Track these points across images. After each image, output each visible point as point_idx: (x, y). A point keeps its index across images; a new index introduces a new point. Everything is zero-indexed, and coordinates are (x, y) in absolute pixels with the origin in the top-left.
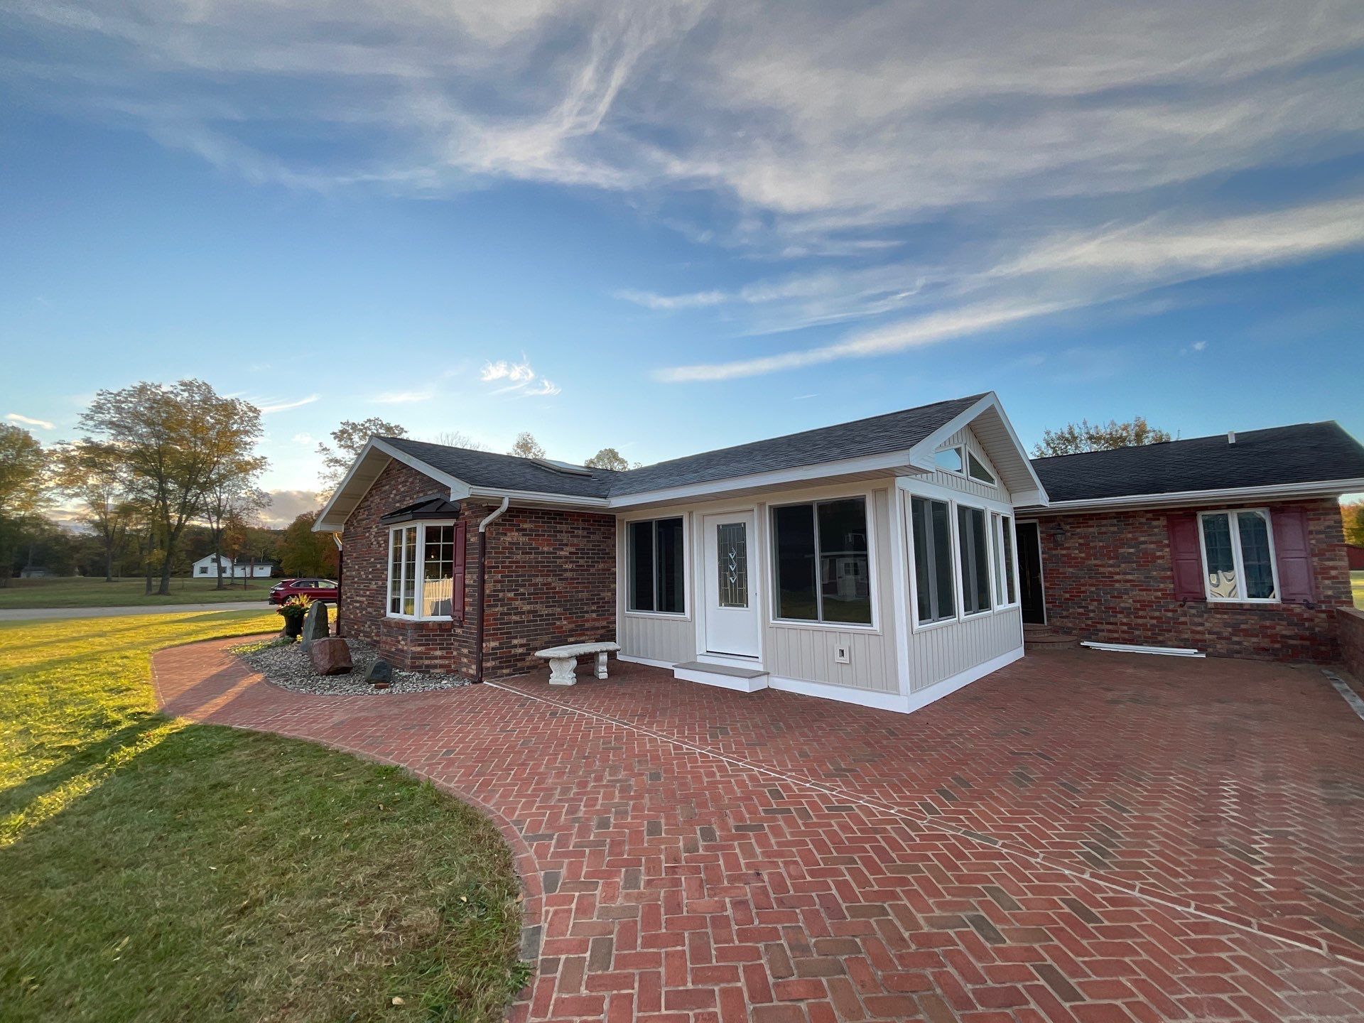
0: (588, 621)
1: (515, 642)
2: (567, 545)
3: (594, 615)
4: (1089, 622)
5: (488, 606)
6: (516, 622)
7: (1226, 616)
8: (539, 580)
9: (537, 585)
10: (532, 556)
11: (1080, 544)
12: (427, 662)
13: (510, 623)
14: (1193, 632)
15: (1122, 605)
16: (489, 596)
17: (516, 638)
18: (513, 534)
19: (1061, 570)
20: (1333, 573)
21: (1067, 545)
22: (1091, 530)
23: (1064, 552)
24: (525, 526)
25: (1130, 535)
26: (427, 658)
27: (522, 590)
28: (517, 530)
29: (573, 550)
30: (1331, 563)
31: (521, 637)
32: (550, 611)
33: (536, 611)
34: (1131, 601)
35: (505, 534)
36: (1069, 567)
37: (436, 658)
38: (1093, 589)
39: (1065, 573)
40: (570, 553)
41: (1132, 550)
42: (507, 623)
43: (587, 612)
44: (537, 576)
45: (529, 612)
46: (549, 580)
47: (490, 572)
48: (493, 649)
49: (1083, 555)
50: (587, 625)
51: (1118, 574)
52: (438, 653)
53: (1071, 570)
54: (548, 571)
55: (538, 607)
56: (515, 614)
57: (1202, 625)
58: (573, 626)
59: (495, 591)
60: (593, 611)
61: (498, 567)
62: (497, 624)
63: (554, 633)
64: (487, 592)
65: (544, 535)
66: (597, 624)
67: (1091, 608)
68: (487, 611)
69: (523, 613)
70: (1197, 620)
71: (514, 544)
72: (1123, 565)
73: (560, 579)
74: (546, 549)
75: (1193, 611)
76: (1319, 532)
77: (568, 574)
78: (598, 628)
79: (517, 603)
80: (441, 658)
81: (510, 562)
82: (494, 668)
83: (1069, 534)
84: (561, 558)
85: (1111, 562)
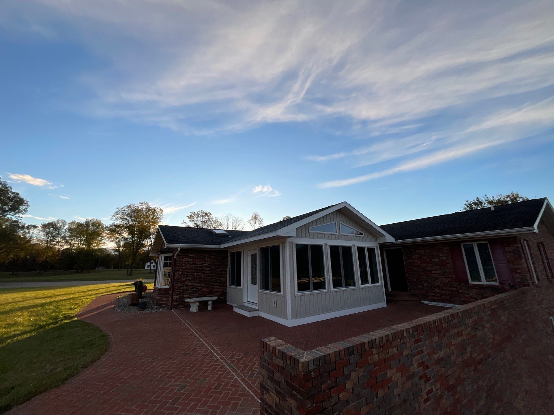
0: (215, 289)
1: (185, 296)
2: (207, 262)
3: (218, 287)
4: (425, 292)
5: (175, 283)
6: (185, 289)
7: (477, 290)
8: (196, 274)
9: (194, 276)
10: (193, 266)
11: (418, 257)
12: (161, 302)
13: (183, 289)
14: (465, 297)
15: (437, 284)
16: (176, 280)
17: (185, 294)
18: (186, 258)
19: (412, 269)
20: (519, 271)
21: (413, 258)
22: (421, 251)
23: (412, 261)
24: (191, 255)
25: (436, 254)
26: (161, 301)
27: (188, 278)
28: (188, 257)
29: (210, 263)
30: (517, 266)
31: (187, 294)
32: (199, 285)
33: (194, 285)
34: (439, 282)
35: (183, 259)
37: (164, 301)
38: (424, 277)
40: (209, 264)
41: (437, 260)
42: (182, 289)
43: (215, 286)
44: (195, 273)
45: (191, 285)
46: (200, 274)
47: (177, 272)
48: (177, 298)
49: (419, 262)
50: (214, 290)
51: (433, 270)
52: (164, 299)
53: (415, 268)
54: (199, 271)
55: (195, 284)
56: (186, 286)
57: (468, 294)
58: (207, 291)
59: (178, 278)
60: (217, 285)
61: (180, 270)
62: (178, 290)
63: (200, 293)
64: (175, 278)
65: (198, 259)
66: (219, 290)
67: (424, 285)
68: (175, 285)
69: (189, 286)
70: (466, 292)
71: (186, 262)
72: (435, 266)
73: (204, 274)
74: (198, 263)
75: (464, 288)
76: (510, 252)
77: (207, 272)
78: (219, 292)
79: (186, 282)
80: (165, 301)
81: (184, 268)
82: (176, 305)
83: (413, 253)
84: (205, 266)
85: (430, 265)
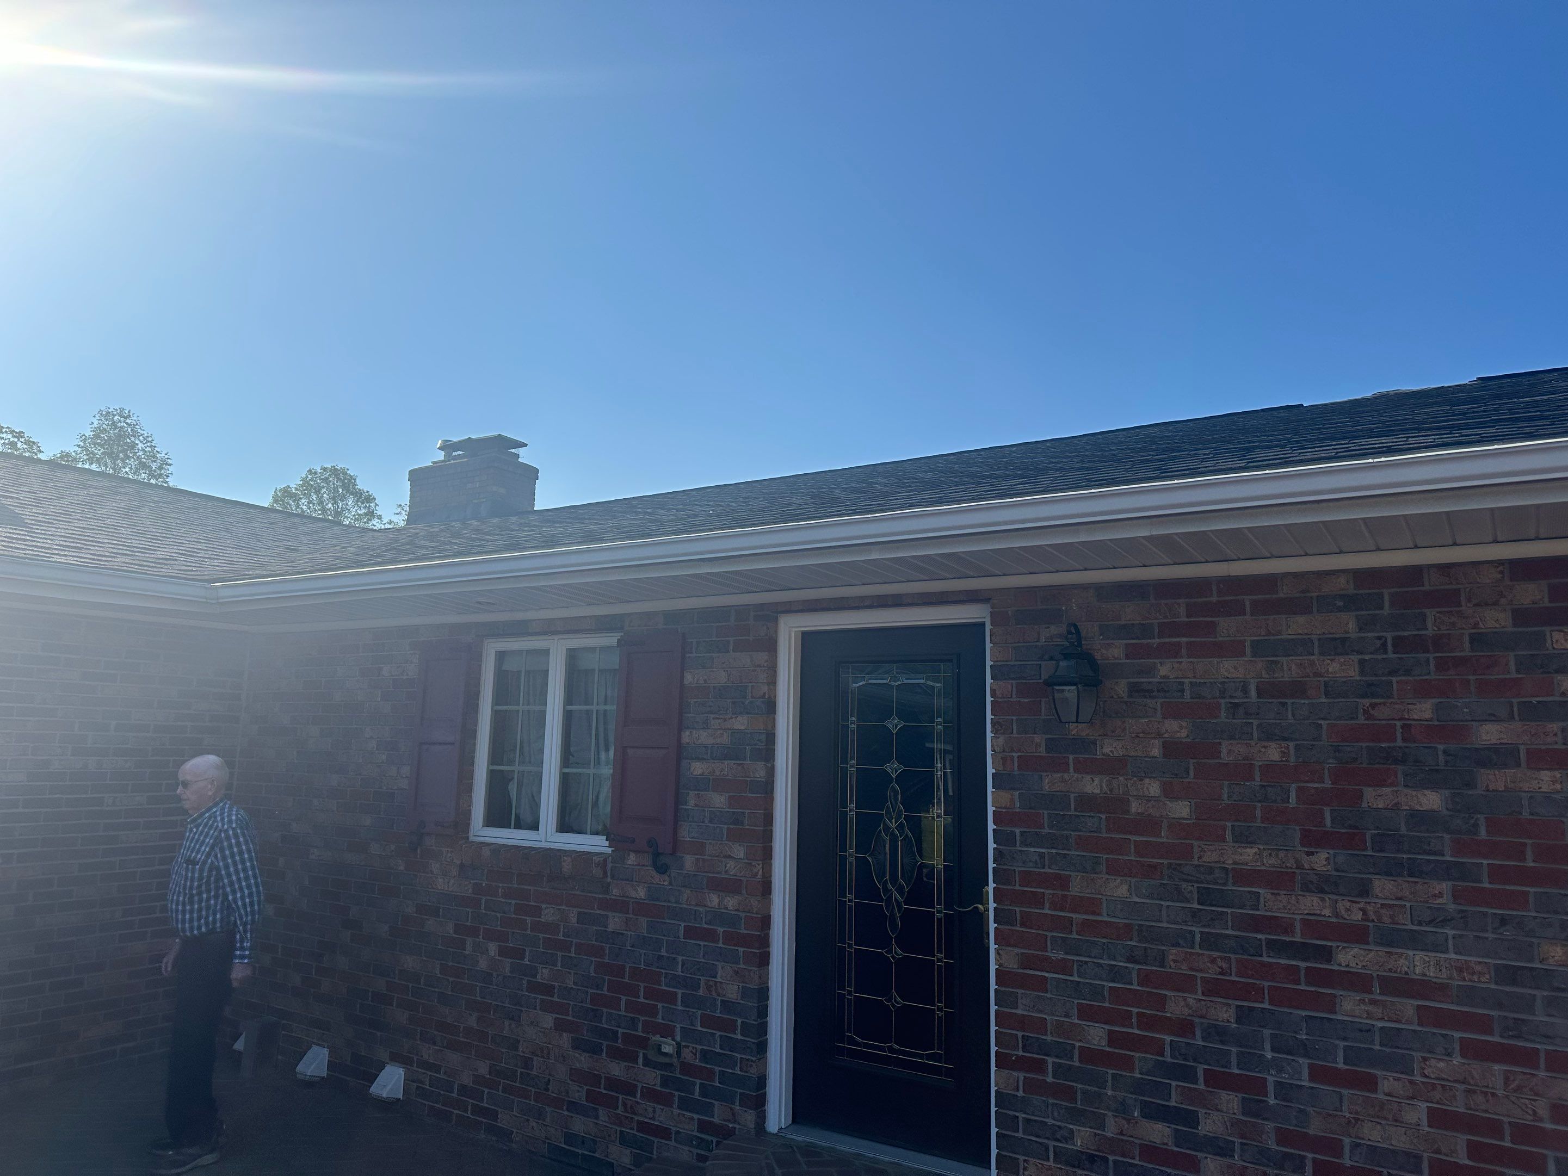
11: (1170, 748)
19: (1077, 887)
21: (1110, 748)
22: (1228, 668)
23: (1093, 786)
36: (1114, 870)
39: (1092, 905)
83: (1121, 688)
